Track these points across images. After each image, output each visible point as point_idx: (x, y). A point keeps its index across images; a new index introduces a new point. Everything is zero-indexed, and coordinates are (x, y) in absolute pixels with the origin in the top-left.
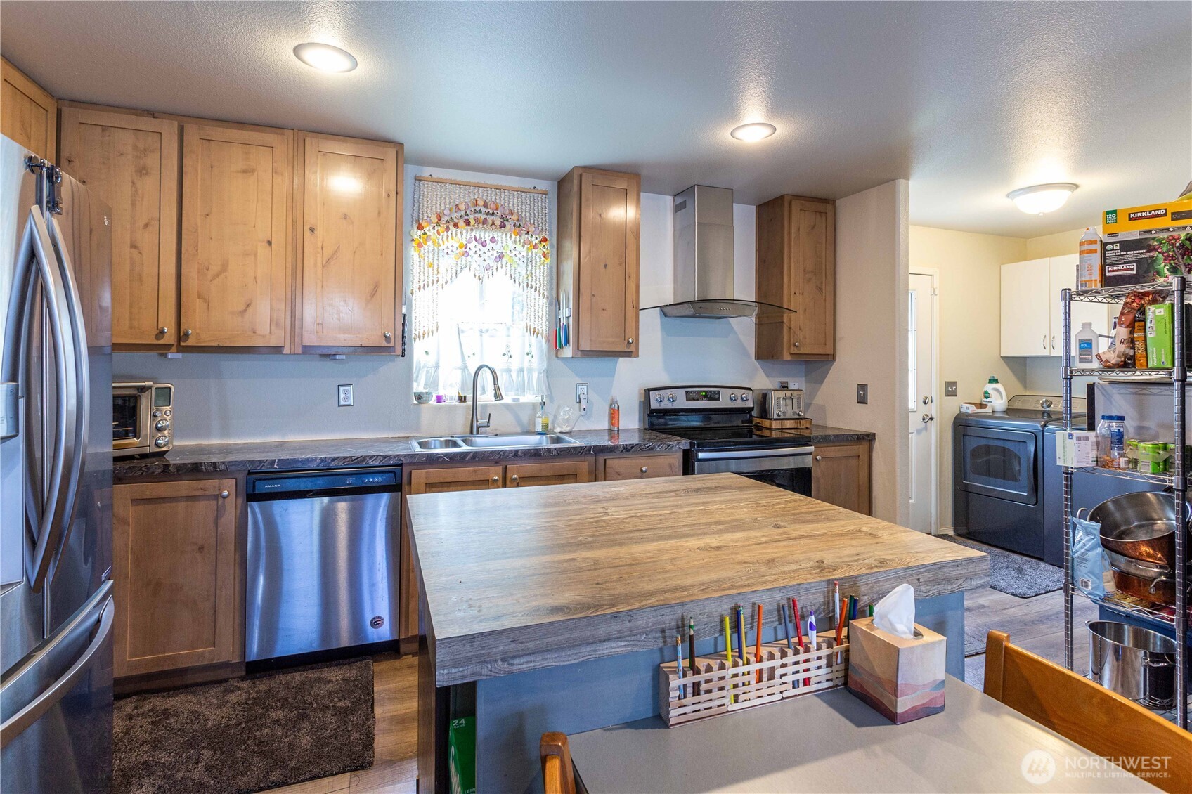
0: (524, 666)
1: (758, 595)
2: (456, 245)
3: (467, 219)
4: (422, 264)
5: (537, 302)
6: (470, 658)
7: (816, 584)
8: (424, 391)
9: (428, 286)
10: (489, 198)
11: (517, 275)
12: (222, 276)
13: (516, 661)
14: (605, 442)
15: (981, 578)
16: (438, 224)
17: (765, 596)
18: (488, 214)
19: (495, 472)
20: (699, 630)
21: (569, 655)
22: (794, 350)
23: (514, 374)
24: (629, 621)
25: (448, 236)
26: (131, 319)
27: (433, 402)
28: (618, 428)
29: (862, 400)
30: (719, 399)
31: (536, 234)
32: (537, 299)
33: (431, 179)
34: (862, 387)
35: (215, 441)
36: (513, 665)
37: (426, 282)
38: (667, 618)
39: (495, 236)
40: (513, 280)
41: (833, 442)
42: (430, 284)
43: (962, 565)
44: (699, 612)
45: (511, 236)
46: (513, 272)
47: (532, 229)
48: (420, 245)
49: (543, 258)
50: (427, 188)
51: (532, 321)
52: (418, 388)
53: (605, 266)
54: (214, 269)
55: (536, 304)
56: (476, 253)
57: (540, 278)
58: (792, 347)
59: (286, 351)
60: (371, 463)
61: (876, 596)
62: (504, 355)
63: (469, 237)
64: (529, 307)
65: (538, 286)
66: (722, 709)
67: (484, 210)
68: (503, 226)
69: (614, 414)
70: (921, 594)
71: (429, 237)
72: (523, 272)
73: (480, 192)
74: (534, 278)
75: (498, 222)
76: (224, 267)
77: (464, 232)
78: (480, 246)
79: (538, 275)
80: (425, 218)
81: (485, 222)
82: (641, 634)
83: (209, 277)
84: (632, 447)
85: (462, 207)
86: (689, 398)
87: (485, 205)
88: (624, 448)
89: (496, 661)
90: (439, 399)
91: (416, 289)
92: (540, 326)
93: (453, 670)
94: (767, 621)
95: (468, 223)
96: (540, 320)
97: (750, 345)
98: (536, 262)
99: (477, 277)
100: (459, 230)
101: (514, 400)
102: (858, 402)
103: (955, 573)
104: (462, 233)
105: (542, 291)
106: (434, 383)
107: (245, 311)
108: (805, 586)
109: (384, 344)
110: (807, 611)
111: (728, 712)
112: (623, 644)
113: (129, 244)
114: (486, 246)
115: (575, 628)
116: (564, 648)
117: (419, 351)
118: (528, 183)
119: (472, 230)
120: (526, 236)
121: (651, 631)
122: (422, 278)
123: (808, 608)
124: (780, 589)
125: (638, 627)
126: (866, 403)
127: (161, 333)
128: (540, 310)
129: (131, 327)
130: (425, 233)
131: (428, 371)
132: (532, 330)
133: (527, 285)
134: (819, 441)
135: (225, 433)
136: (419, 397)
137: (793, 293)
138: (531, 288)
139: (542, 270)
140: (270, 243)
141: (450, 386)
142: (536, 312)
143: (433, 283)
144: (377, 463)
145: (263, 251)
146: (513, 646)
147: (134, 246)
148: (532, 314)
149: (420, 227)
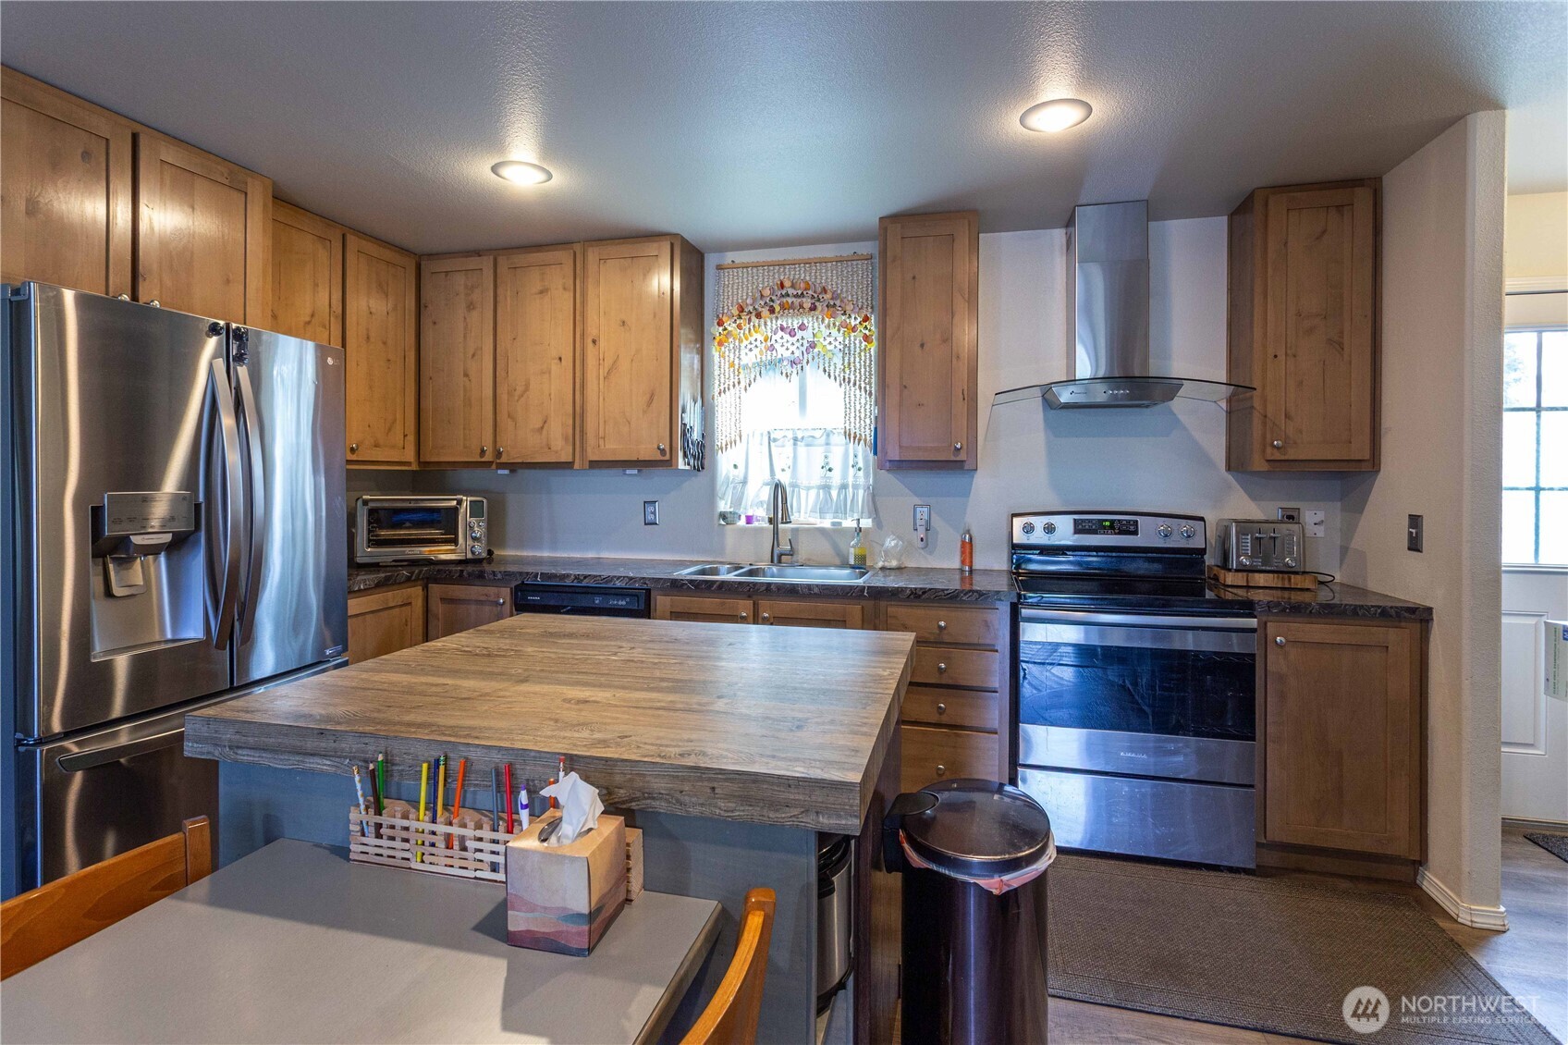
0: (245, 758)
1: (471, 749)
2: (760, 338)
3: (772, 306)
4: (722, 364)
5: (858, 399)
6: (207, 738)
7: (548, 756)
8: (729, 510)
9: (729, 389)
10: (797, 277)
11: (832, 368)
12: (525, 396)
13: (240, 752)
14: (955, 585)
15: (839, 817)
16: (740, 317)
17: (480, 752)
18: (796, 296)
19: (744, 607)
20: (402, 770)
21: (281, 760)
22: (1270, 454)
23: (834, 493)
24: (335, 742)
25: (750, 329)
26: (465, 439)
27: (742, 522)
28: (971, 567)
29: (1415, 545)
30: (1135, 533)
31: (855, 313)
32: (858, 396)
33: (734, 266)
34: (1415, 521)
35: (546, 554)
36: (237, 754)
37: (726, 386)
38: (370, 748)
39: (805, 322)
40: (827, 374)
41: (1319, 615)
42: (731, 387)
43: (797, 787)
44: (404, 751)
45: (823, 320)
46: (827, 365)
47: (849, 308)
48: (720, 344)
49: (864, 343)
50: (728, 277)
51: (853, 425)
52: (724, 506)
53: (922, 345)
54: (520, 389)
55: (857, 403)
56: (782, 346)
57: (860, 369)
58: (1269, 450)
59: (576, 466)
60: (618, 584)
61: (638, 794)
62: (823, 468)
63: (775, 327)
64: (848, 406)
65: (858, 379)
66: (405, 864)
67: (791, 291)
68: (813, 308)
69: (967, 548)
70: (718, 811)
71: (730, 333)
72: (839, 366)
73: (787, 270)
74: (853, 369)
75: (807, 305)
76: (527, 388)
77: (769, 323)
78: (787, 337)
79: (858, 365)
80: (725, 311)
81: (792, 306)
82: (345, 757)
83: (516, 398)
84: (924, 593)
85: (767, 292)
86: (1079, 528)
87: (793, 286)
88: (912, 593)
89: (225, 746)
90: (749, 520)
91: (716, 394)
92: (863, 430)
93: (195, 745)
94: (482, 783)
95: (772, 311)
96: (862, 422)
97: (1216, 446)
98: (855, 348)
99: (784, 374)
100: (762, 320)
101: (833, 524)
102: (1409, 549)
103: (783, 796)
104: (765, 324)
105: (863, 385)
106: (738, 501)
107: (542, 428)
108: (533, 754)
109: (659, 457)
110: (534, 785)
111: (410, 868)
112: (328, 763)
113: (462, 373)
114: (795, 335)
115: (286, 735)
116: (277, 751)
117: (726, 464)
118: (846, 250)
119: (777, 318)
120: (843, 317)
121: (354, 757)
122: (722, 381)
123: (536, 782)
124: (500, 749)
125: (342, 750)
126: (1421, 552)
127: (483, 452)
128: (863, 410)
129: (465, 447)
130: (725, 329)
131: (734, 488)
132: (852, 436)
133: (844, 379)
134: (1284, 610)
135: (554, 547)
136: (723, 516)
137: (1271, 356)
138: (849, 382)
139: (863, 358)
140: (560, 359)
141: (756, 503)
142: (857, 413)
143: (734, 386)
144: (623, 585)
145: (555, 367)
146: (238, 737)
147: (466, 375)
148: (853, 415)
149: (720, 323)
